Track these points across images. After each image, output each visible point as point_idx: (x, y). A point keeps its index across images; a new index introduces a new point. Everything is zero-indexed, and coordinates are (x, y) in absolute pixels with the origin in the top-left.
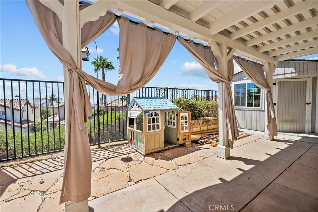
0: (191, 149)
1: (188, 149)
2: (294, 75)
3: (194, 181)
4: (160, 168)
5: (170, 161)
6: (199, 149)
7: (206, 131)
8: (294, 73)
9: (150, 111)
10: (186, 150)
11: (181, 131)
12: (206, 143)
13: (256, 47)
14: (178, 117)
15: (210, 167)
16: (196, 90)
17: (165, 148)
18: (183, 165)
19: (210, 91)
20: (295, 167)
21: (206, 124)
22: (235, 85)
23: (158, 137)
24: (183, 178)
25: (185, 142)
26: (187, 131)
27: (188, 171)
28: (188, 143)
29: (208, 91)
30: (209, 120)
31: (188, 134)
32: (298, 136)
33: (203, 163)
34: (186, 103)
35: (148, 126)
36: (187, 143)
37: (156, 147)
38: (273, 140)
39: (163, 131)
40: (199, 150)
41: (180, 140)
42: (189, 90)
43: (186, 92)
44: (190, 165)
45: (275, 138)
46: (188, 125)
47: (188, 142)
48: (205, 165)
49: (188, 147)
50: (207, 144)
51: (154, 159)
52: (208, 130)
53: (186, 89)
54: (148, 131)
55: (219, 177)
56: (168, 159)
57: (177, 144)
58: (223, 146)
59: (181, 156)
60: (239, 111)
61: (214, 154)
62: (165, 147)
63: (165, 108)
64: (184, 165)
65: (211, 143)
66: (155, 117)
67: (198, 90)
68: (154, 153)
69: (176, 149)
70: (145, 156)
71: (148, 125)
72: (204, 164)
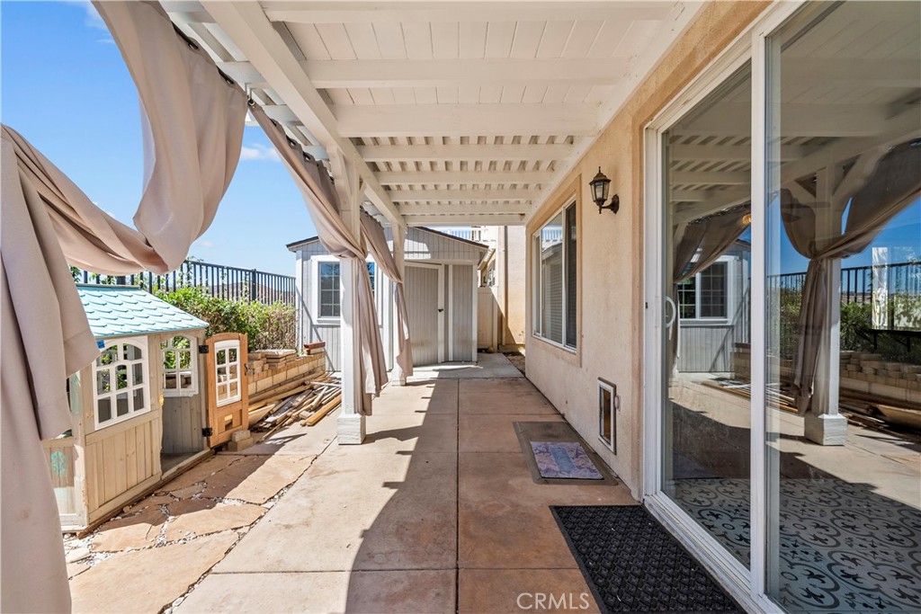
0: (255, 449)
1: (245, 452)
2: (428, 257)
3: (339, 515)
4: (201, 540)
5: (218, 505)
6: (278, 442)
7: (272, 392)
8: (426, 253)
9: (105, 342)
10: (243, 459)
11: (218, 402)
12: (287, 423)
13: (387, 188)
14: (208, 355)
15: (346, 471)
16: (223, 268)
17: (168, 473)
18: (273, 497)
19: (259, 273)
20: (465, 421)
21: (270, 371)
22: (319, 263)
23: (140, 439)
24: (307, 524)
25: (231, 435)
26: (237, 397)
27: (304, 502)
28: (242, 435)
29: (254, 272)
30: (277, 358)
31: (239, 407)
32: (434, 370)
33: (321, 471)
34: (215, 309)
35: (99, 401)
36: (237, 438)
37: (133, 481)
38: (407, 385)
39: (159, 414)
40: (282, 445)
41: (215, 431)
42: (201, 265)
43: (192, 270)
44: (293, 489)
45: (410, 379)
46: (238, 379)
47: (240, 433)
48: (330, 474)
49: (243, 449)
50: (290, 424)
51: (144, 527)
52: (274, 387)
53: (193, 263)
54: (98, 426)
55: (382, 483)
56: (208, 502)
57: (203, 450)
58: (355, 413)
59: (245, 478)
60: (330, 329)
61: (329, 442)
62: (164, 471)
63: (159, 327)
64: (277, 497)
65: (297, 419)
66: (130, 364)
67: (228, 268)
68: (126, 509)
69: (204, 465)
70: (84, 535)
71: (96, 398)
72: (325, 473)
